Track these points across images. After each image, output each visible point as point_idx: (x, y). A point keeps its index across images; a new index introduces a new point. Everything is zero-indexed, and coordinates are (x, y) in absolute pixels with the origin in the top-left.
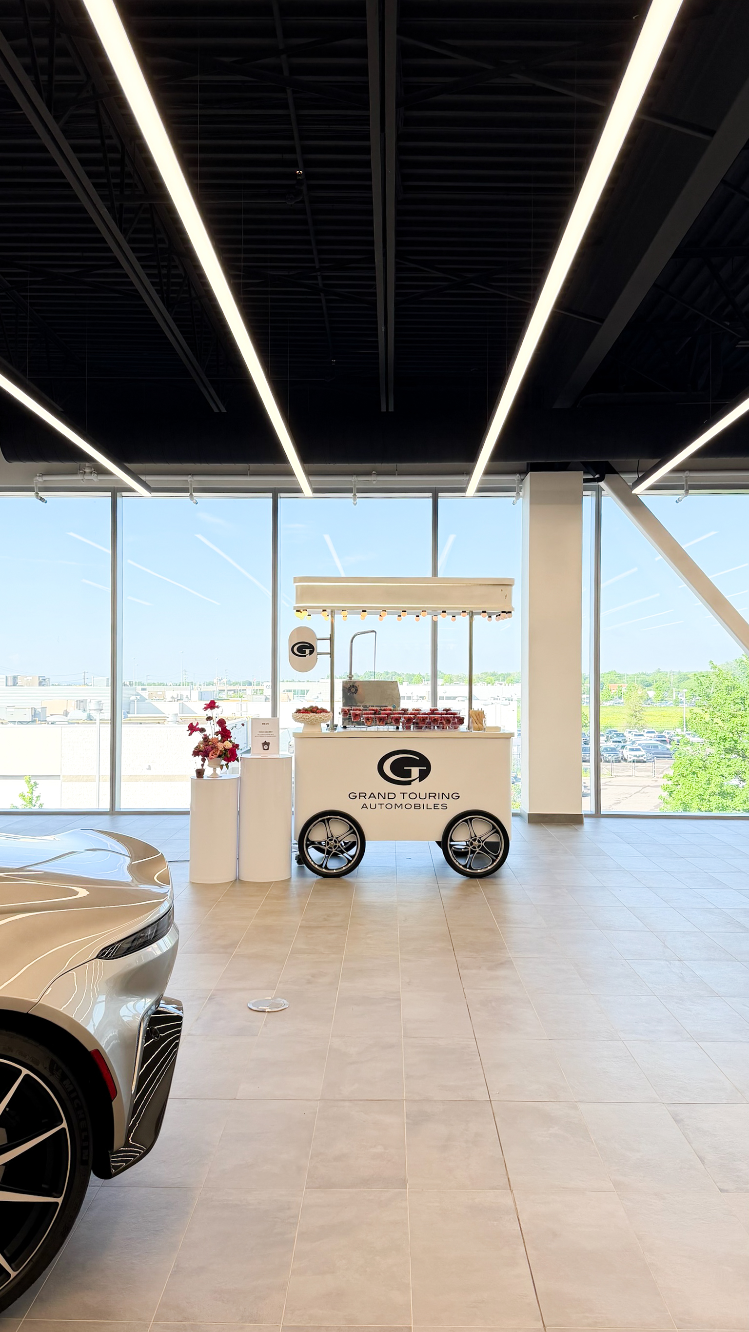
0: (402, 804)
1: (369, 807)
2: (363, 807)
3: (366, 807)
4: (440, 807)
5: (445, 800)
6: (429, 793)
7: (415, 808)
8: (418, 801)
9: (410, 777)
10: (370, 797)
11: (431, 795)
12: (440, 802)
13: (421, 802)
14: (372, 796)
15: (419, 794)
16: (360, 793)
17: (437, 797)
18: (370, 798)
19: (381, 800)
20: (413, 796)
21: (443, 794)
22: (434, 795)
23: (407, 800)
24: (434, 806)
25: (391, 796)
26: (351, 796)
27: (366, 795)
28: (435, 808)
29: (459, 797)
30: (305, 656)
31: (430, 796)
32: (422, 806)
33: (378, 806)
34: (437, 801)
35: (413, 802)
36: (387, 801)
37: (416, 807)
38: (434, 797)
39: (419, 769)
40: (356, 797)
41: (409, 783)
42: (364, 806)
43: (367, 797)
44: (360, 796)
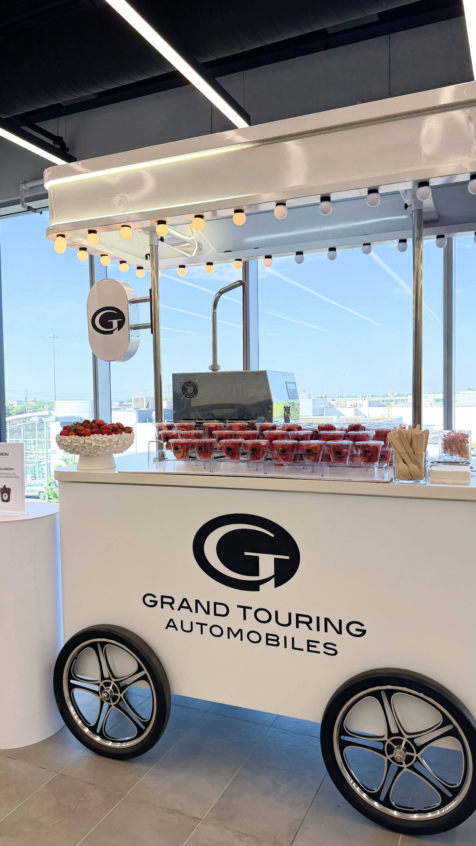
0: (240, 631)
1: (178, 626)
2: (168, 626)
3: (175, 626)
4: (320, 647)
5: (331, 636)
6: (298, 615)
7: (267, 644)
8: (272, 628)
9: (257, 574)
10: (181, 607)
11: (300, 619)
12: (322, 637)
13: (281, 632)
14: (184, 605)
15: (276, 612)
16: (162, 597)
17: (314, 625)
18: (181, 609)
19: (201, 616)
20: (263, 616)
21: (327, 620)
22: (307, 620)
23: (251, 624)
24: (309, 646)
25: (221, 610)
26: (148, 599)
27: (173, 602)
28: (311, 648)
29: (364, 632)
30: (111, 332)
31: (298, 622)
32: (281, 641)
33: (197, 628)
34: (314, 635)
35: (264, 629)
36: (211, 619)
37: (270, 642)
38: (308, 624)
39: (275, 559)
40: (156, 602)
41: (254, 586)
42: (171, 624)
43: (176, 605)
44: (163, 603)
